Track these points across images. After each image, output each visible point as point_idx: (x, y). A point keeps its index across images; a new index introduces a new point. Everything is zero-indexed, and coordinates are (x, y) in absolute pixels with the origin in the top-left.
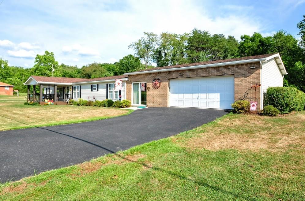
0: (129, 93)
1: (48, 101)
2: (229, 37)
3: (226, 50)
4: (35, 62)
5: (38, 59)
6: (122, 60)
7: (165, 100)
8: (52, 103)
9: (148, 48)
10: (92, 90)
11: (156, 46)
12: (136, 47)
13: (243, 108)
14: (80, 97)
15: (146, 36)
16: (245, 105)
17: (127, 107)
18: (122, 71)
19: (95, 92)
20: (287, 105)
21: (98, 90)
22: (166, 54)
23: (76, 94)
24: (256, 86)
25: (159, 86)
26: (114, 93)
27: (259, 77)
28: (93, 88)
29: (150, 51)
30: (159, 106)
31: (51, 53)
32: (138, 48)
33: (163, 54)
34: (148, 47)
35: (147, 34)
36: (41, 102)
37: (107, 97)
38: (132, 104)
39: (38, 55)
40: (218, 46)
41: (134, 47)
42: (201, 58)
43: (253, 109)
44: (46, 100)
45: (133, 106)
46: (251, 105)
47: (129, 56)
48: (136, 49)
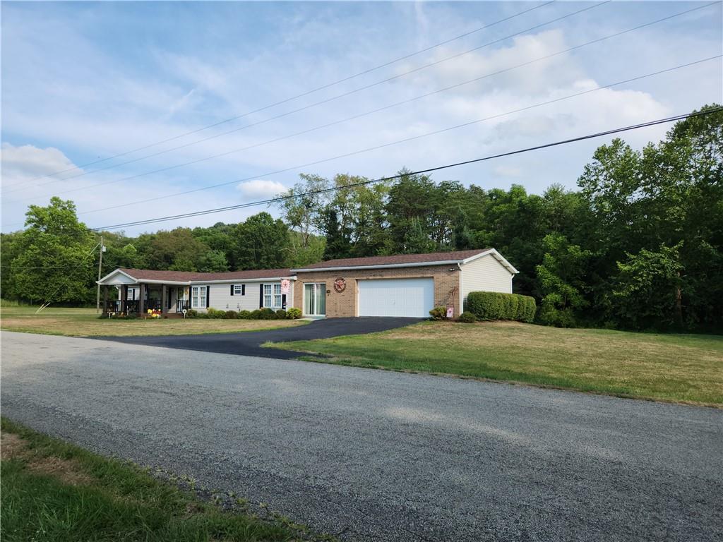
0: (298, 298)
1: (153, 313)
2: (472, 187)
3: (460, 218)
4: (26, 225)
5: (33, 217)
6: (244, 224)
7: (353, 307)
8: (158, 316)
9: (308, 206)
10: (232, 294)
11: (324, 201)
12: (283, 203)
13: (439, 315)
14: (208, 306)
15: (305, 182)
16: (442, 312)
17: (296, 318)
18: (244, 249)
19: (238, 296)
20: (485, 311)
21: (243, 294)
22: (345, 218)
23: (199, 300)
24: (455, 291)
25: (344, 289)
26: (273, 299)
27: (458, 280)
28: (234, 290)
29: (312, 211)
30: (343, 316)
31: (68, 202)
32: (287, 205)
33: (340, 218)
34: (308, 204)
35: (307, 177)
36: (142, 313)
37: (261, 305)
38: (304, 314)
39: (32, 207)
40: (448, 208)
41: (279, 204)
42: (413, 232)
43: (449, 315)
44: (150, 311)
45: (304, 317)
46: (448, 311)
47: (261, 215)
48: (283, 209)
